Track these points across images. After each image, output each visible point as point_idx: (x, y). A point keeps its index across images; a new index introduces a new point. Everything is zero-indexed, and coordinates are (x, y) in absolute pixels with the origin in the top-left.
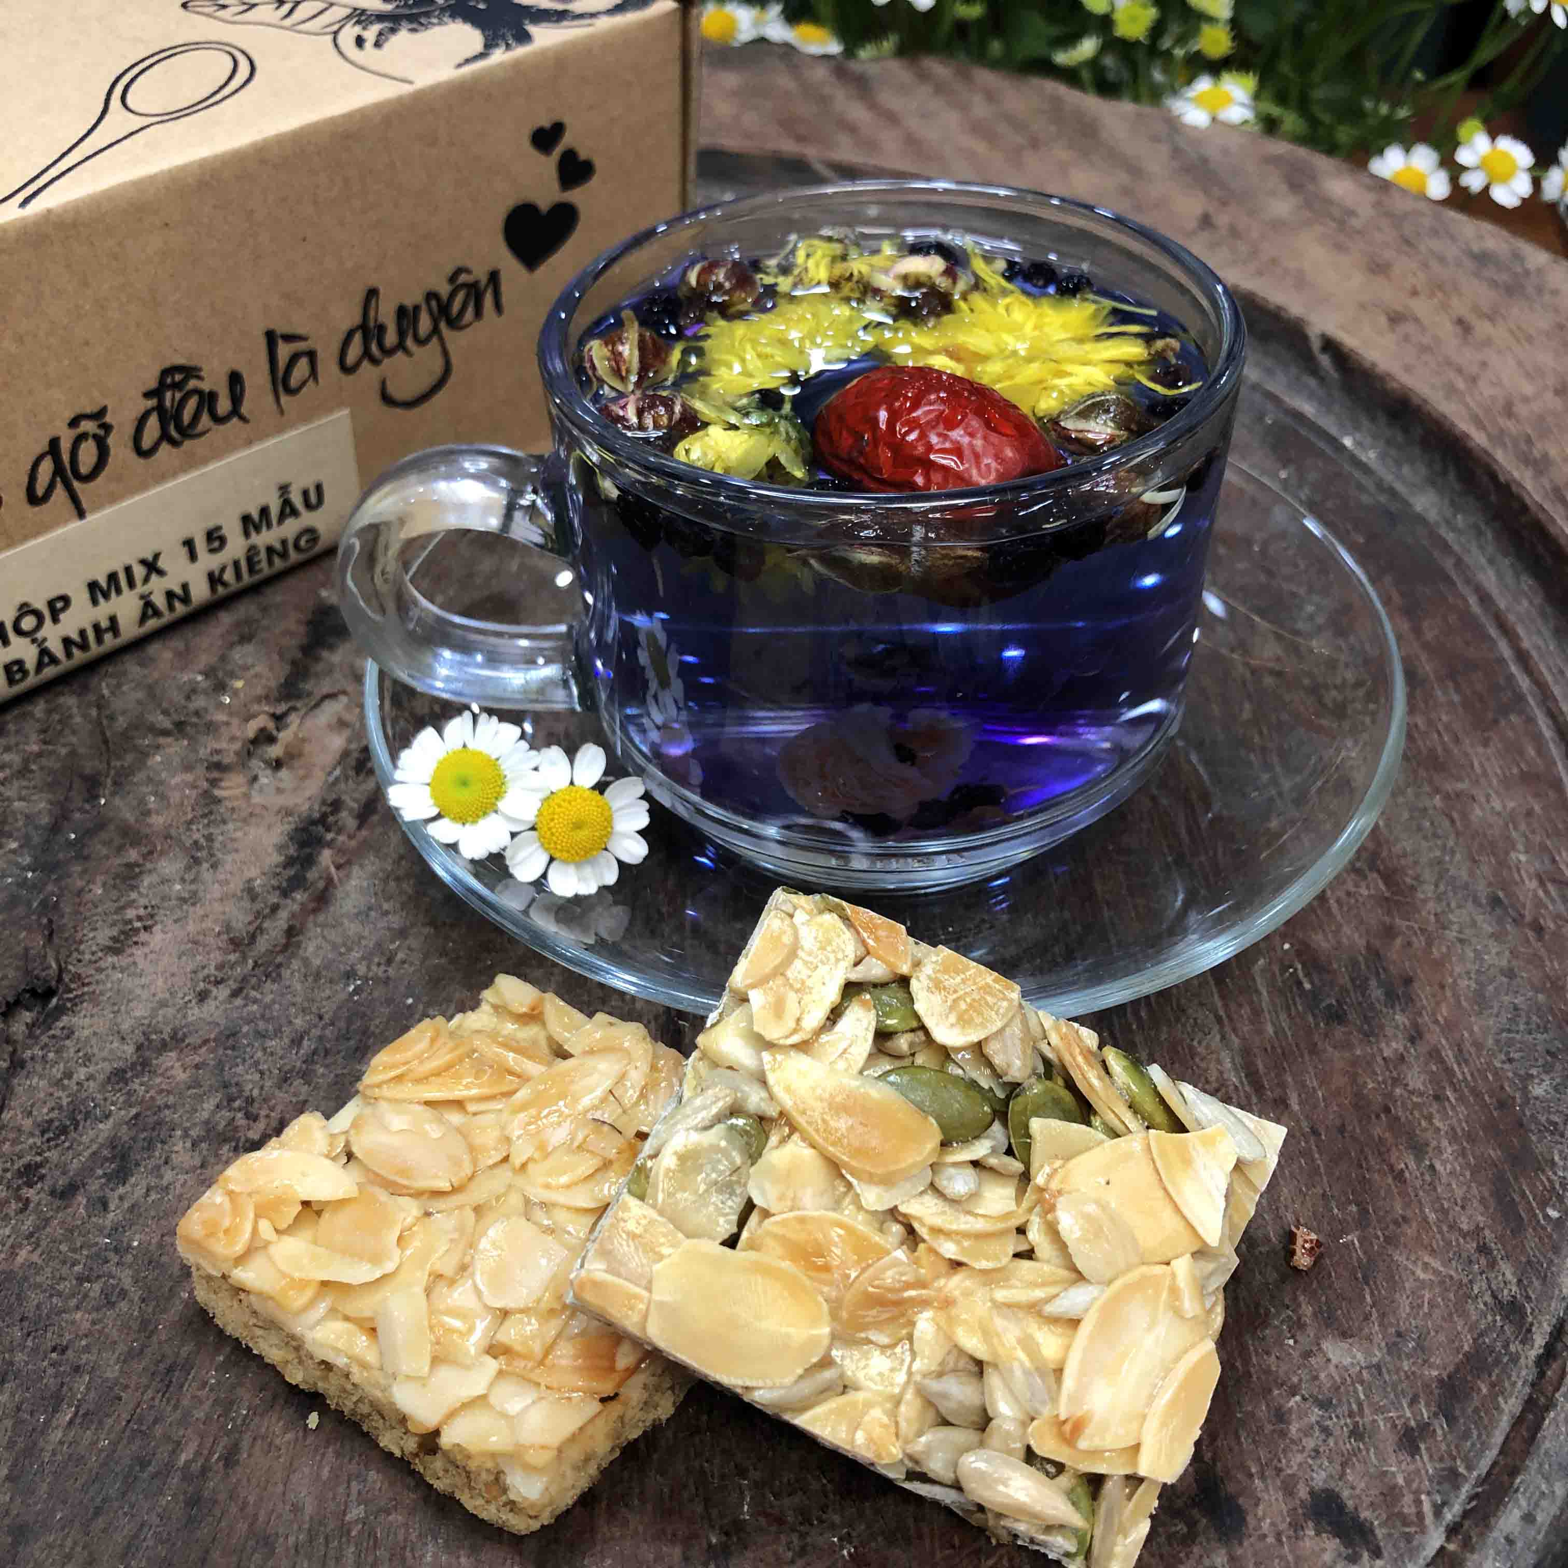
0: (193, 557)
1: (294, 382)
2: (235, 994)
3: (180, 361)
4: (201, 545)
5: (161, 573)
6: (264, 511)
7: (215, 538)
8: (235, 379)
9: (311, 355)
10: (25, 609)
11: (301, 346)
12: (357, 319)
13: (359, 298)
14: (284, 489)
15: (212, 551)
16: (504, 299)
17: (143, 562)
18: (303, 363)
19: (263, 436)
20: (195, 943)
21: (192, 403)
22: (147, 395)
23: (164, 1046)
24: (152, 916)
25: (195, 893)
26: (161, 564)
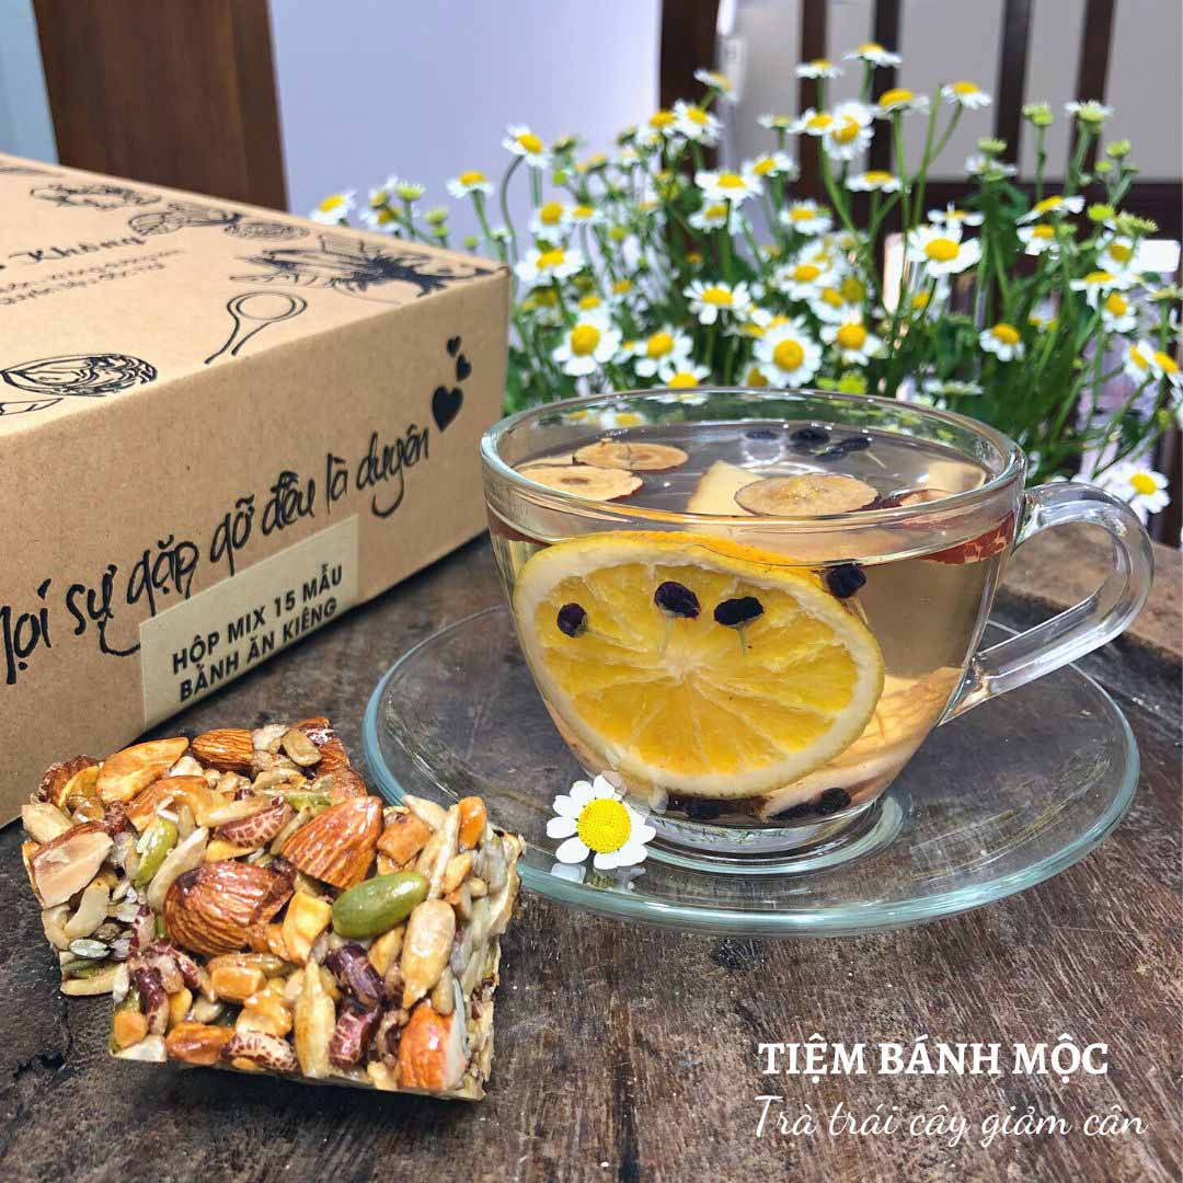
0: (279, 613)
1: (336, 492)
3: (290, 469)
4: (283, 604)
5: (263, 622)
6: (314, 582)
7: (290, 598)
8: (311, 485)
9: (345, 473)
10: (198, 642)
11: (342, 467)
12: (366, 453)
13: (369, 437)
14: (324, 567)
15: (288, 609)
16: (429, 450)
17: (256, 613)
18: (342, 478)
19: (319, 529)
21: (291, 499)
22: (273, 490)
26: (263, 616)
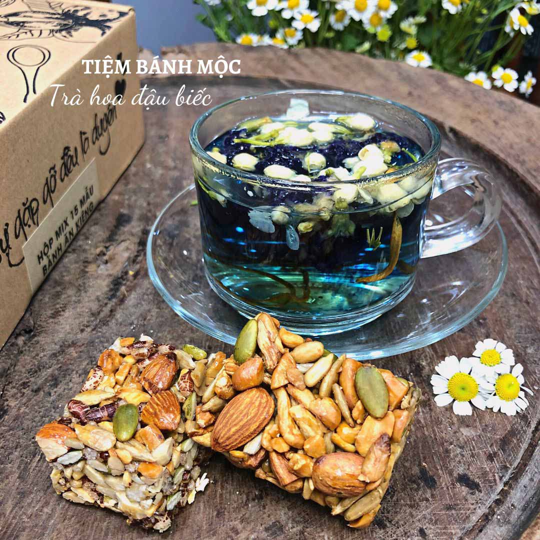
2: (93, 330)
20: (80, 315)
21: (70, 160)
23: (69, 346)
24: (65, 307)
25: (80, 300)
